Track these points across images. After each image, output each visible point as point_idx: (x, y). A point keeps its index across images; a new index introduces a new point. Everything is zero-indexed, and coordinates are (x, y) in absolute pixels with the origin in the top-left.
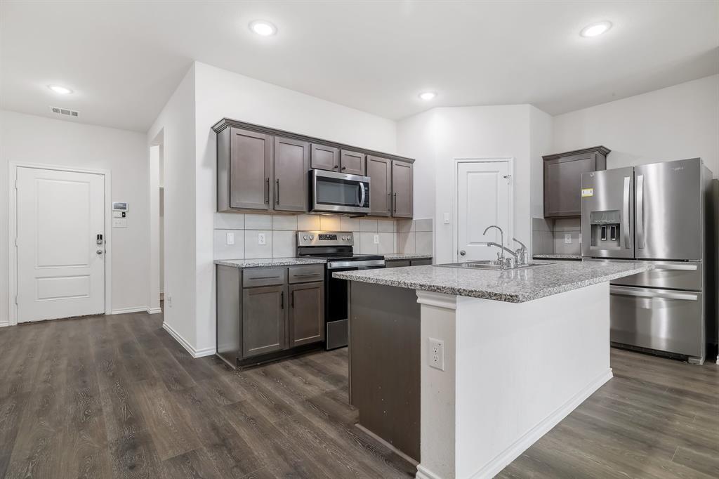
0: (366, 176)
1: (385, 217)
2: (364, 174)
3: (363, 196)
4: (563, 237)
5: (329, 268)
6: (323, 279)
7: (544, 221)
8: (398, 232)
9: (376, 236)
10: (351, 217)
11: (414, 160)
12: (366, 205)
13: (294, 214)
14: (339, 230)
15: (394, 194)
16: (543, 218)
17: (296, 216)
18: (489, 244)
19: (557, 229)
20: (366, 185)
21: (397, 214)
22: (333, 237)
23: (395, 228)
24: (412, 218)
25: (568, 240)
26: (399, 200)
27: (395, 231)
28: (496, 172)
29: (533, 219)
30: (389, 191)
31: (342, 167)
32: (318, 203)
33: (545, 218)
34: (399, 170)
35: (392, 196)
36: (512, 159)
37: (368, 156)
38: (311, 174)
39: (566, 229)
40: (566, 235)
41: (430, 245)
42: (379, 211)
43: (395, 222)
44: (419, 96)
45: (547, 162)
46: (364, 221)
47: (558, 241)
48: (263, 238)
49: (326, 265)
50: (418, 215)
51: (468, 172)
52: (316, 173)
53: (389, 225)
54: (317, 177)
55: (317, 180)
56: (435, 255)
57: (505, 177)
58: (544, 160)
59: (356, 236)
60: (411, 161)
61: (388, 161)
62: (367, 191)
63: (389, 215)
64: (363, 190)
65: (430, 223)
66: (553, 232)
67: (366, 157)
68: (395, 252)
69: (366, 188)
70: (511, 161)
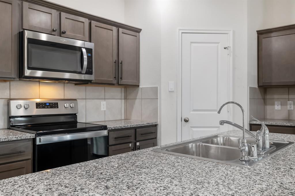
0: (90, 41)
1: (111, 84)
2: (87, 39)
3: (85, 63)
4: (273, 104)
5: (38, 143)
6: (30, 156)
7: (258, 91)
8: (126, 98)
9: (103, 103)
10: (76, 84)
11: (141, 30)
12: (89, 71)
13: (5, 81)
14: (62, 98)
15: (120, 62)
16: (257, 87)
17: (8, 83)
18: (222, 123)
19: (268, 97)
20: (89, 51)
21: (124, 81)
22: (54, 105)
23: (123, 94)
24: (138, 86)
25: (277, 107)
26: (125, 67)
27: (123, 97)
29: (250, 87)
30: (115, 58)
31: (62, 31)
32: (29, 68)
33: (259, 86)
34: (126, 39)
35: (118, 64)
37: (92, 22)
38: (21, 35)
39: (276, 96)
40: (276, 103)
41: (155, 112)
42: (104, 79)
43: (123, 89)
45: (261, 36)
46: (89, 89)
47: (269, 108)
49: (34, 140)
50: (144, 84)
51: (192, 43)
52: (27, 34)
53: (117, 92)
54: (29, 39)
55: (28, 43)
56: (160, 122)
57: (225, 48)
58: (258, 34)
59: (81, 104)
60: (138, 31)
61: (115, 29)
62: (90, 59)
63: (115, 82)
64: (85, 57)
65: (155, 91)
66: (264, 99)
67: (90, 23)
68: (123, 118)
69: (89, 55)
70: (231, 33)
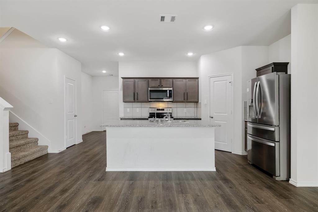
0: (173, 87)
2: (171, 87)
3: (168, 95)
9: (185, 109)
11: (198, 78)
14: (167, 107)
15: (187, 93)
21: (189, 100)
22: (163, 109)
24: (198, 102)
26: (190, 95)
27: (196, 107)
28: (225, 80)
30: (184, 92)
31: (161, 85)
32: (150, 99)
36: (233, 74)
44: (187, 54)
46: (179, 103)
48: (138, 110)
51: (214, 82)
53: (192, 105)
54: (150, 90)
57: (230, 82)
59: (175, 109)
61: (184, 80)
63: (184, 101)
64: (168, 93)
67: (173, 81)
68: (196, 115)
69: (170, 92)
